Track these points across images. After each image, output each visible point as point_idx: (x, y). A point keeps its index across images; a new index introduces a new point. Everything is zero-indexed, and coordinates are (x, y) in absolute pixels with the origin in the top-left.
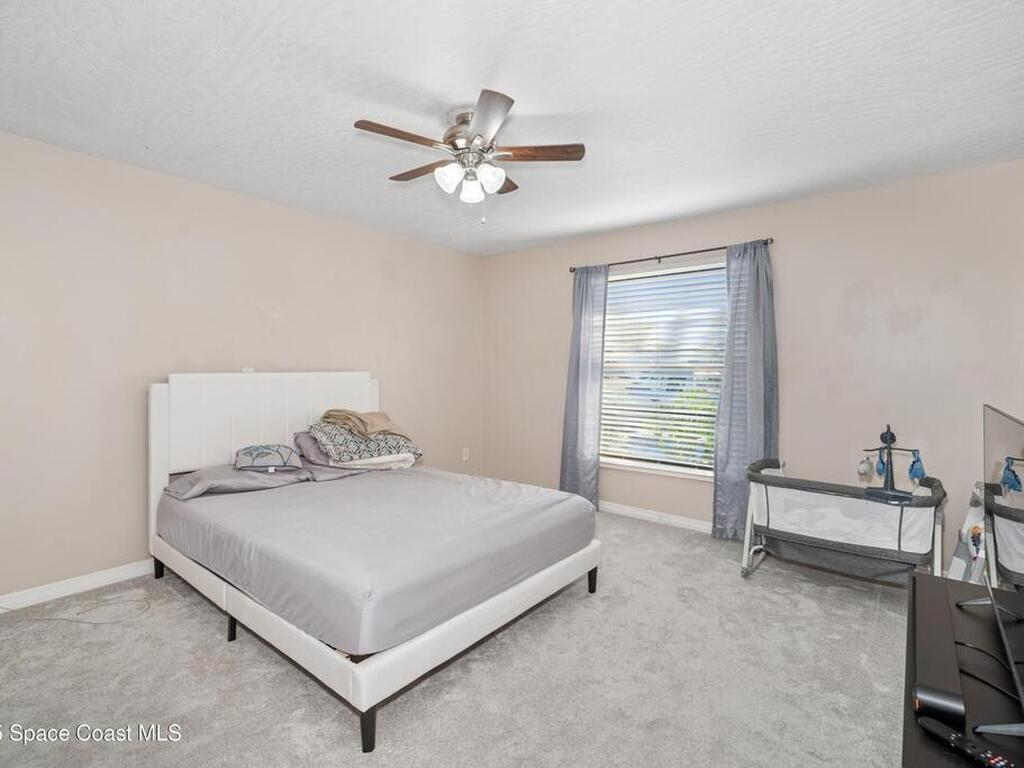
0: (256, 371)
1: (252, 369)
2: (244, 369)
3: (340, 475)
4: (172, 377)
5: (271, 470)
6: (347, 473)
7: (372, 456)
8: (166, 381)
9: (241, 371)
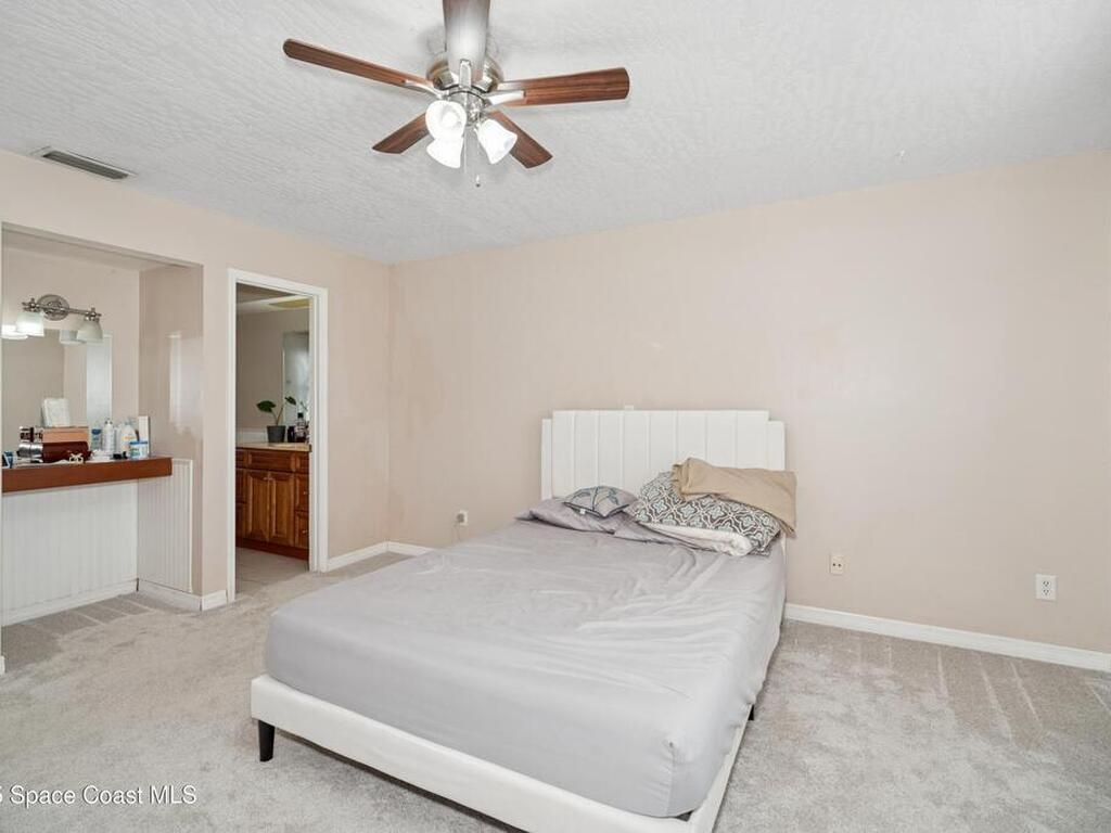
0: (638, 409)
1: (632, 407)
2: (626, 407)
3: (641, 537)
4: (555, 413)
5: (583, 511)
6: (650, 536)
7: (678, 524)
8: (550, 417)
9: (622, 409)
